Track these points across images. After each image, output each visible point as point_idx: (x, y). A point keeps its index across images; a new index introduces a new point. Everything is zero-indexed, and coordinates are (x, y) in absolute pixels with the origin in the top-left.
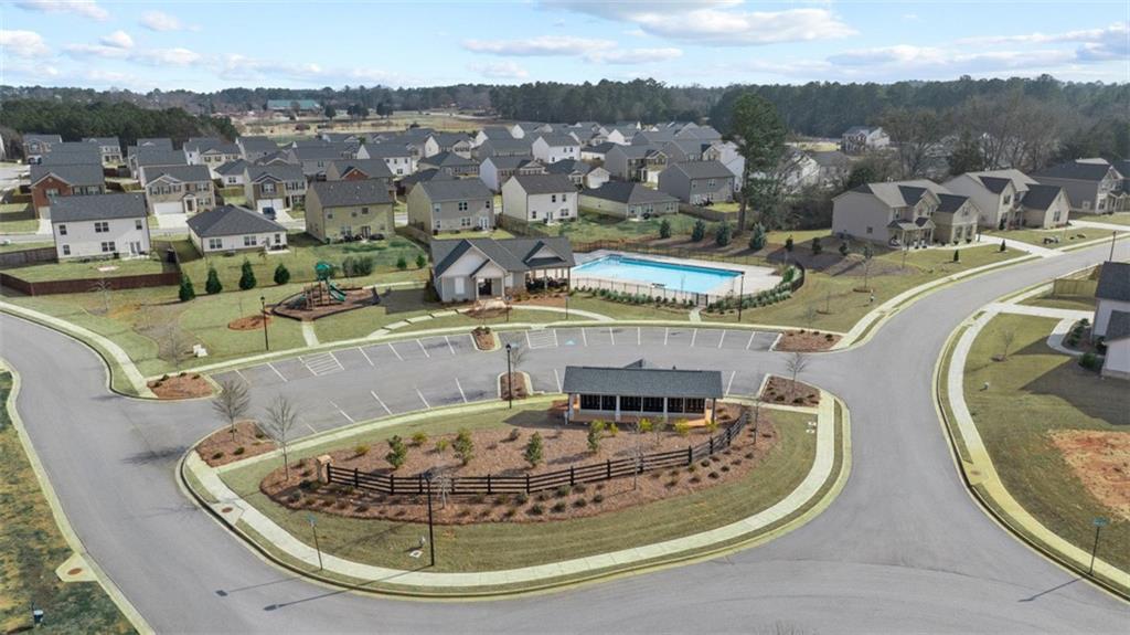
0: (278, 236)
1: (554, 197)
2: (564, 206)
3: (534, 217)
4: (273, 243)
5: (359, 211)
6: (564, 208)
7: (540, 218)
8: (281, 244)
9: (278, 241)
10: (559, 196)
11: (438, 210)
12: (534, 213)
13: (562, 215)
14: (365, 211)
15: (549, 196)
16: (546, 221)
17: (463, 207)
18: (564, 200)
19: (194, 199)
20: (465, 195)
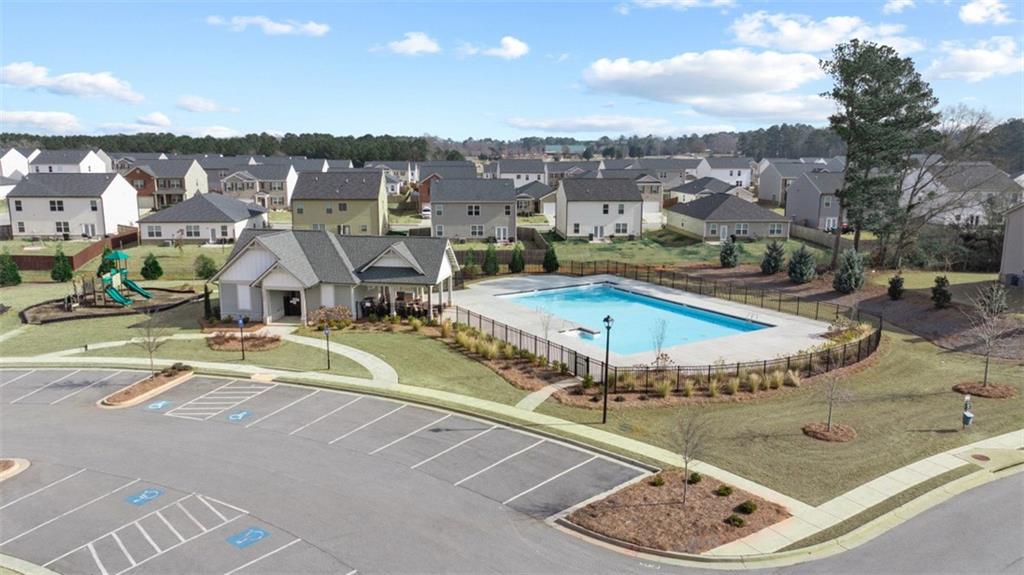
0: (224, 228)
1: (606, 206)
2: (621, 220)
3: (577, 231)
4: (219, 236)
5: (335, 206)
6: (621, 222)
7: (584, 232)
8: (228, 238)
9: (225, 234)
10: (614, 207)
11: (439, 213)
12: (577, 226)
13: (618, 231)
14: (343, 208)
15: (599, 206)
16: (591, 237)
17: (474, 212)
18: (621, 212)
19: (266, 197)
20: (478, 198)
